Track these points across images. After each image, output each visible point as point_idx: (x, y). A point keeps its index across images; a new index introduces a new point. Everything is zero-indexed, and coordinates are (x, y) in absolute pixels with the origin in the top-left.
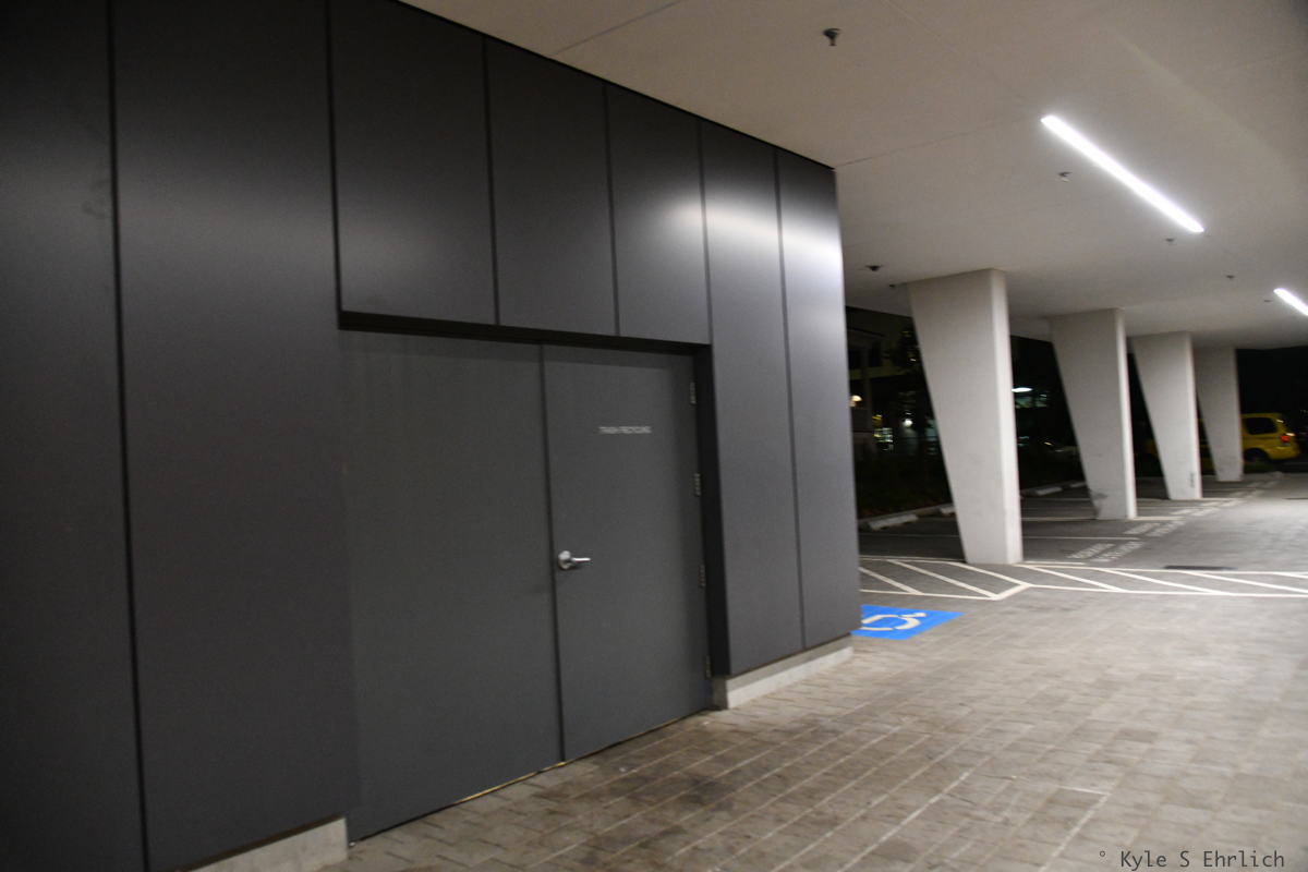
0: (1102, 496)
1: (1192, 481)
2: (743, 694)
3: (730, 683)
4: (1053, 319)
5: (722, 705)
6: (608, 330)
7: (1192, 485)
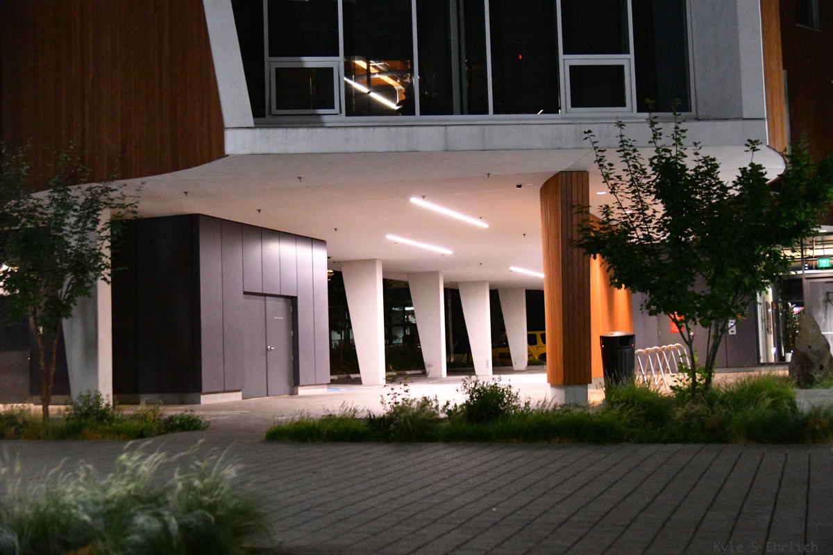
0: (430, 366)
1: (488, 365)
2: (302, 391)
3: (299, 388)
4: (408, 274)
5: (297, 394)
6: (279, 293)
7: (488, 367)
